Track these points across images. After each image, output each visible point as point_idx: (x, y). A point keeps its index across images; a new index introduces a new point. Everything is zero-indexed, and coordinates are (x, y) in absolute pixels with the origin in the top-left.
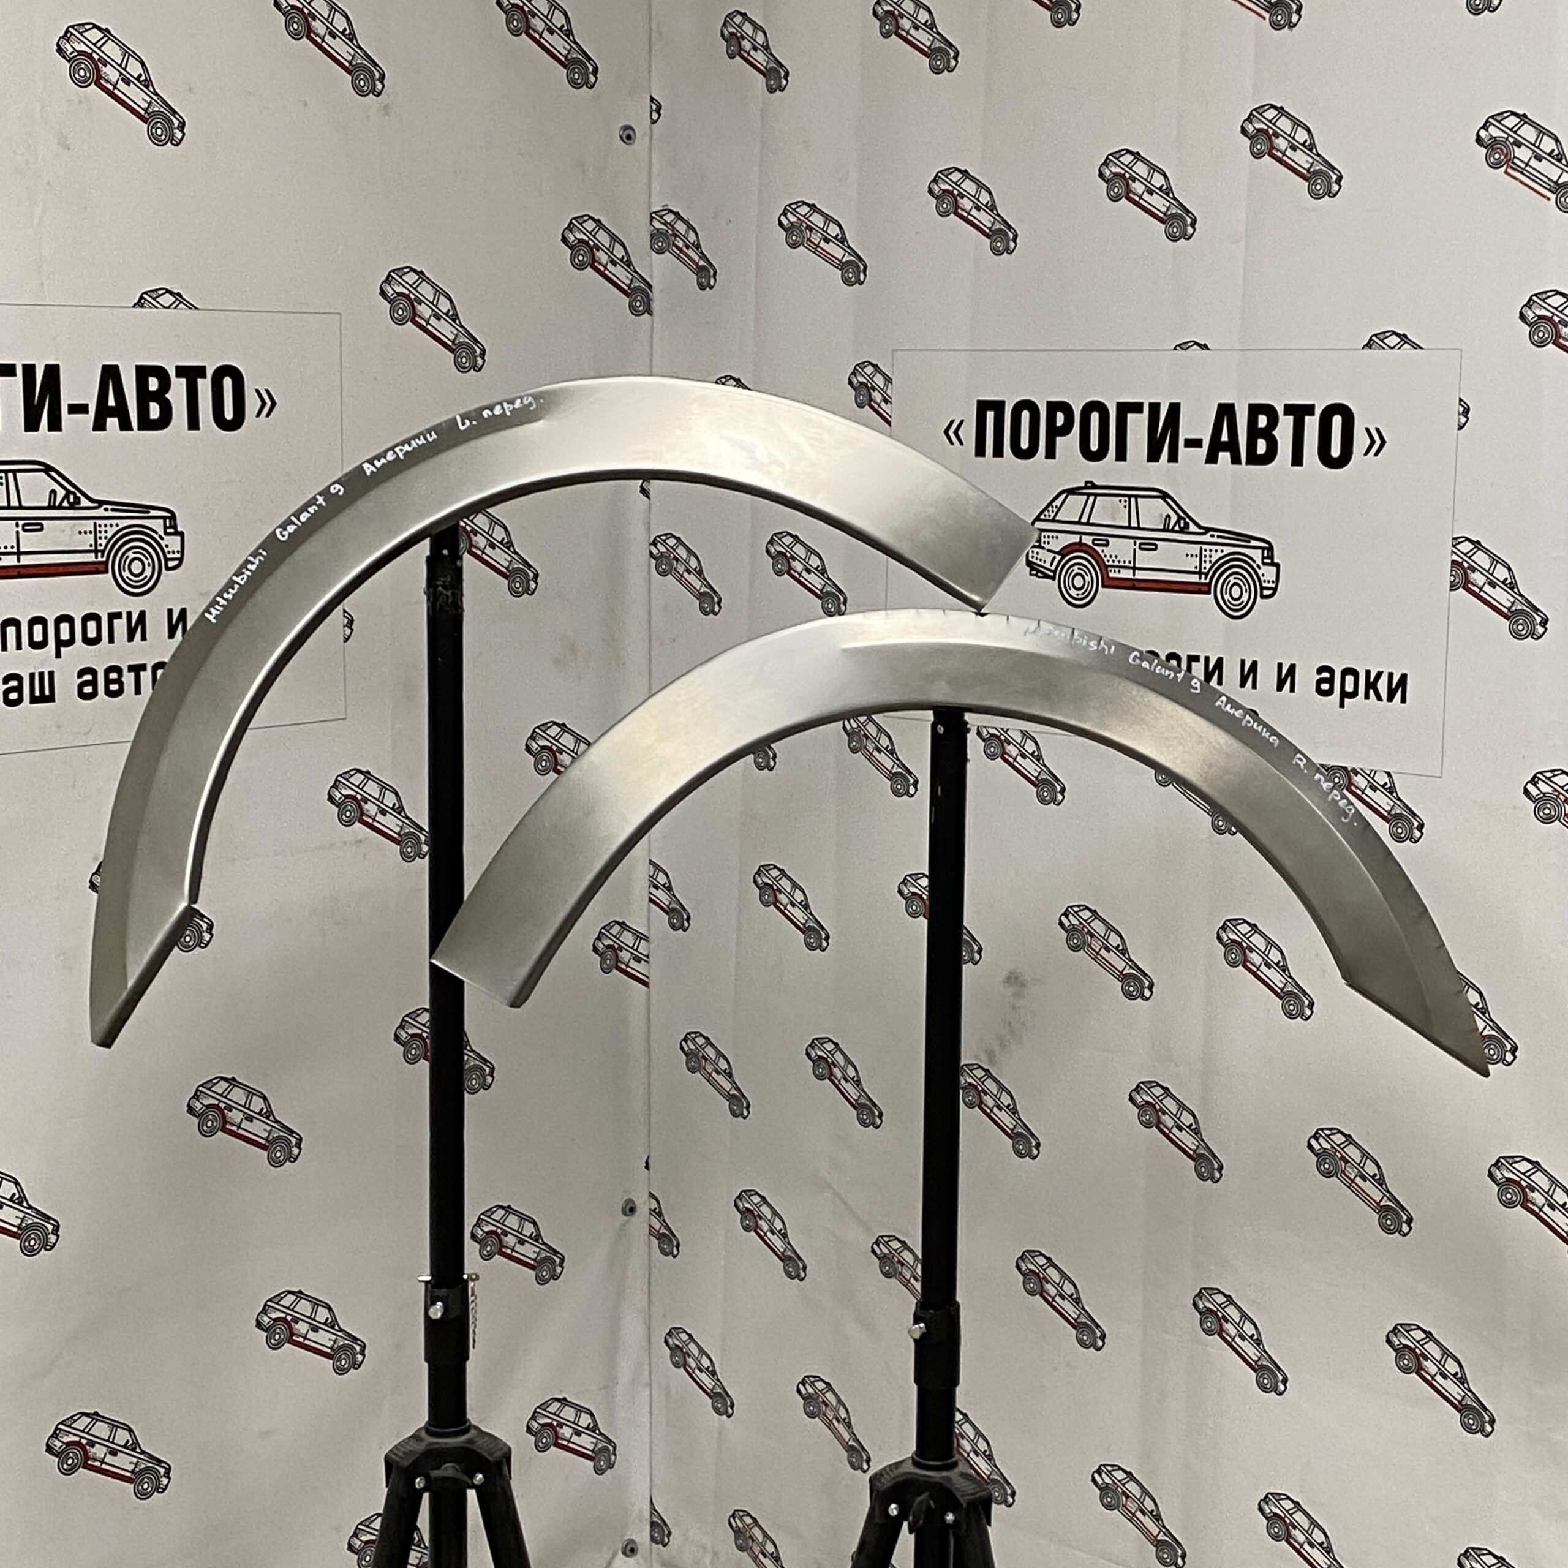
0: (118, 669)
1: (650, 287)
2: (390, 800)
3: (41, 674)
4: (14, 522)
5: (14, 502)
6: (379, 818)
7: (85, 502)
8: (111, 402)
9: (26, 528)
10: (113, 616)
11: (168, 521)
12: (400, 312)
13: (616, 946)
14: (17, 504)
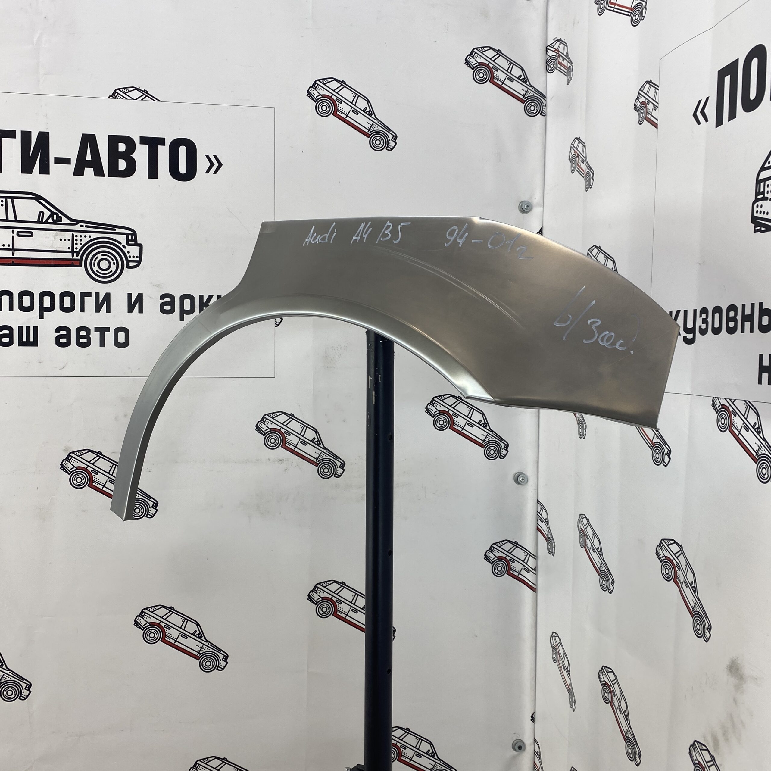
0: (88, 330)
1: (544, 96)
2: (310, 435)
3: (28, 328)
4: (12, 230)
5: (11, 217)
6: (300, 446)
7: (65, 220)
8: (89, 157)
9: (19, 234)
10: (84, 295)
11: (130, 237)
12: (324, 108)
13: (508, 558)
14: (14, 219)
